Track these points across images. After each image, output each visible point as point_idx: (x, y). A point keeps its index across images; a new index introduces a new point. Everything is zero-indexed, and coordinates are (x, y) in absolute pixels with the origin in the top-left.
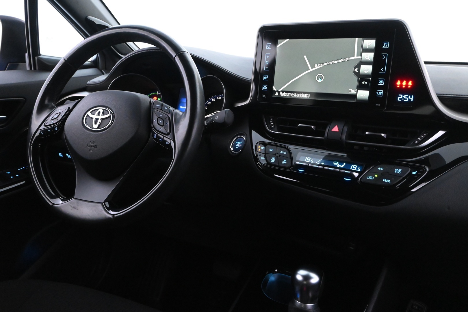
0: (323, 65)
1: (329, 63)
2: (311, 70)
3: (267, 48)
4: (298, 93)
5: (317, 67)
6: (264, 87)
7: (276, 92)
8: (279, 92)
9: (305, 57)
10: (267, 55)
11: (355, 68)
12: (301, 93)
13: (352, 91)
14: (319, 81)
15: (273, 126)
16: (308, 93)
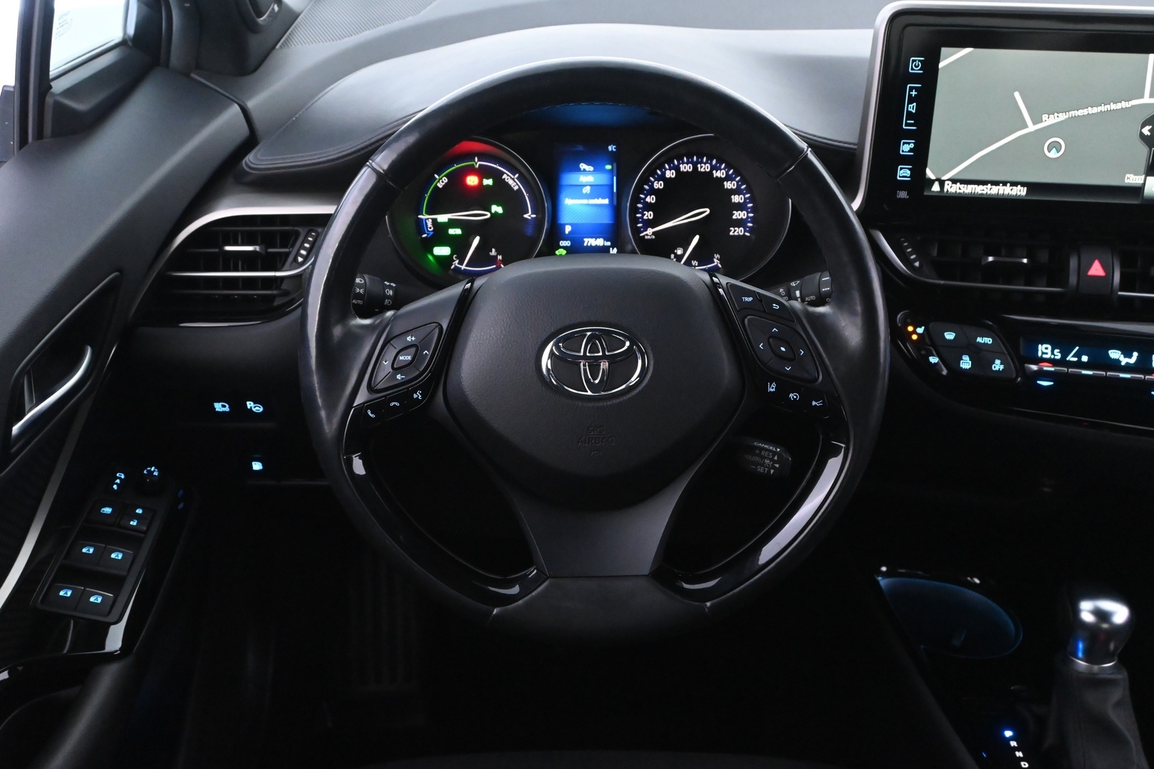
0: (1062, 117)
1: (1080, 113)
2: (1032, 128)
3: (912, 69)
4: (996, 183)
5: (1049, 120)
6: (902, 171)
7: (932, 182)
8: (942, 183)
9: (1017, 95)
10: (911, 89)
11: (1143, 126)
12: (1005, 184)
13: (1133, 179)
14: (1053, 154)
15: (917, 264)
16: (1023, 184)
